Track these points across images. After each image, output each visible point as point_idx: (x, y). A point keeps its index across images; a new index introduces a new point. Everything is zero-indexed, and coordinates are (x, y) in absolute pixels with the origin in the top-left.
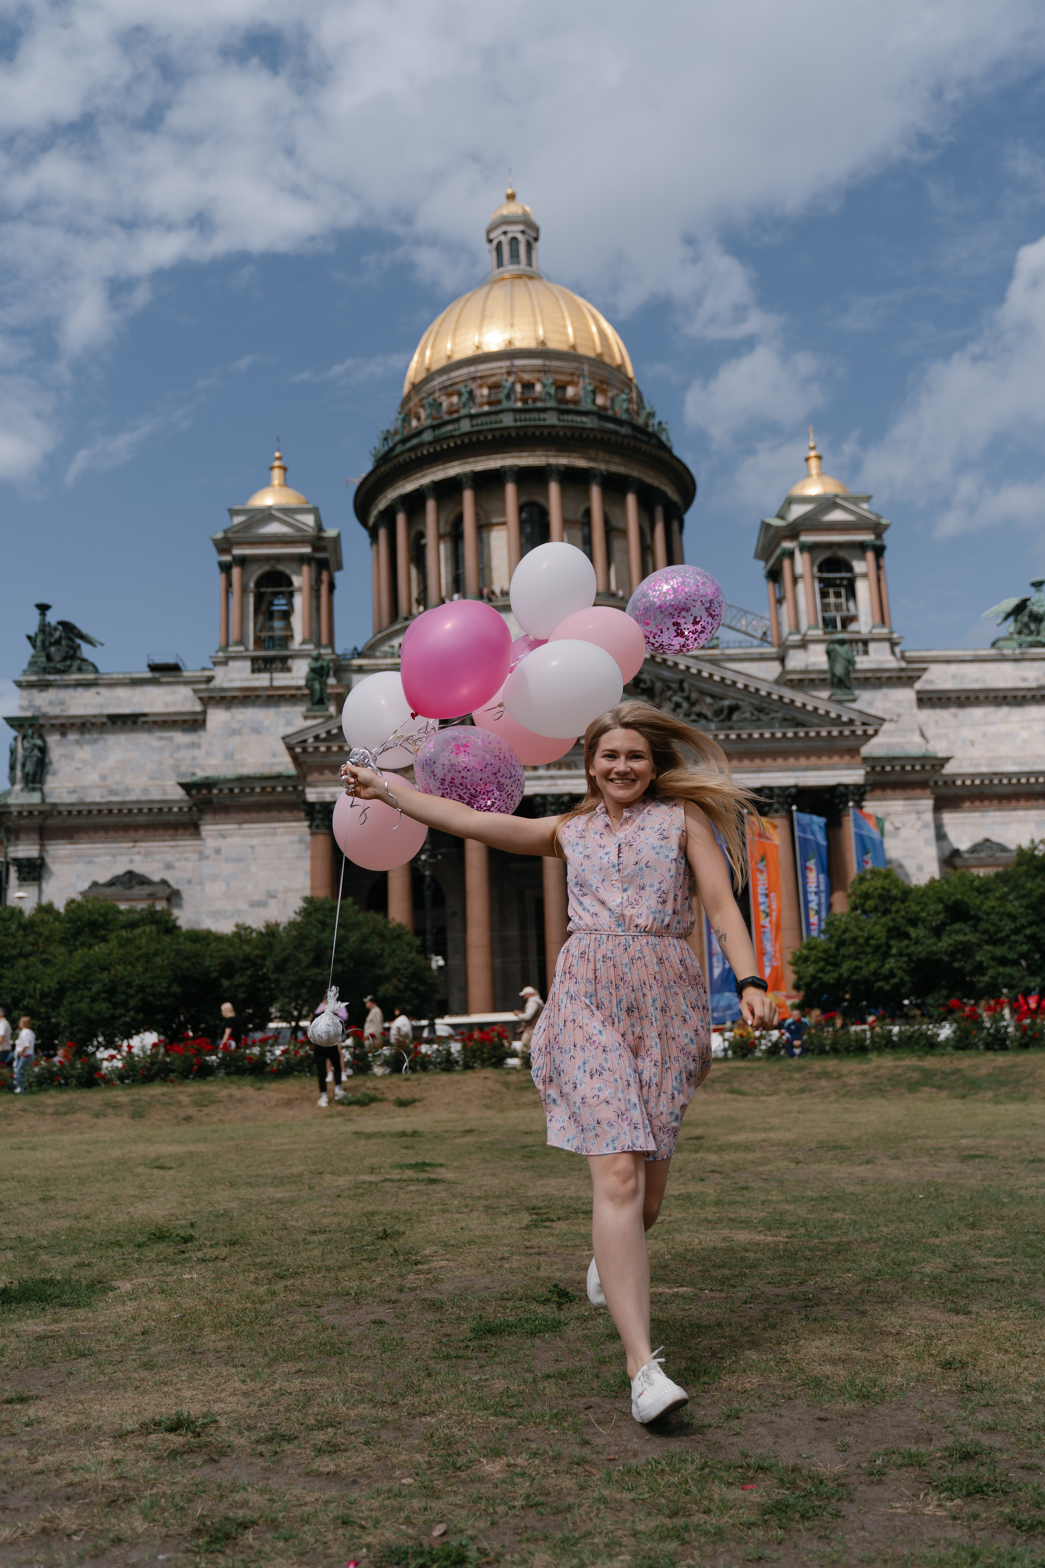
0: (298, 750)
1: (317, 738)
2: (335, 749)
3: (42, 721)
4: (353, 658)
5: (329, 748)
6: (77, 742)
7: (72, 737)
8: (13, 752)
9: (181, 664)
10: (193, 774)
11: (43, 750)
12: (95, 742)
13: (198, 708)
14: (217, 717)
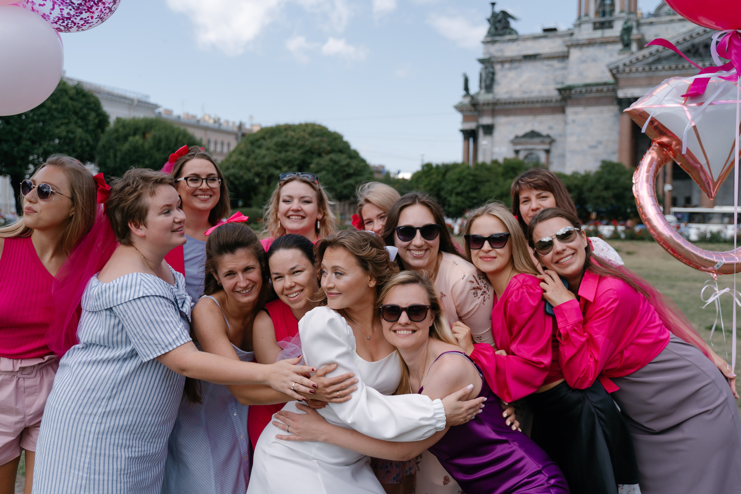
0: (615, 71)
1: (625, 65)
2: (634, 69)
3: (493, 59)
4: (648, 17)
5: (631, 70)
6: (510, 69)
7: (507, 66)
8: (481, 75)
9: (557, 29)
10: (563, 83)
11: (493, 74)
12: (516, 68)
13: (565, 49)
14: (575, 54)
